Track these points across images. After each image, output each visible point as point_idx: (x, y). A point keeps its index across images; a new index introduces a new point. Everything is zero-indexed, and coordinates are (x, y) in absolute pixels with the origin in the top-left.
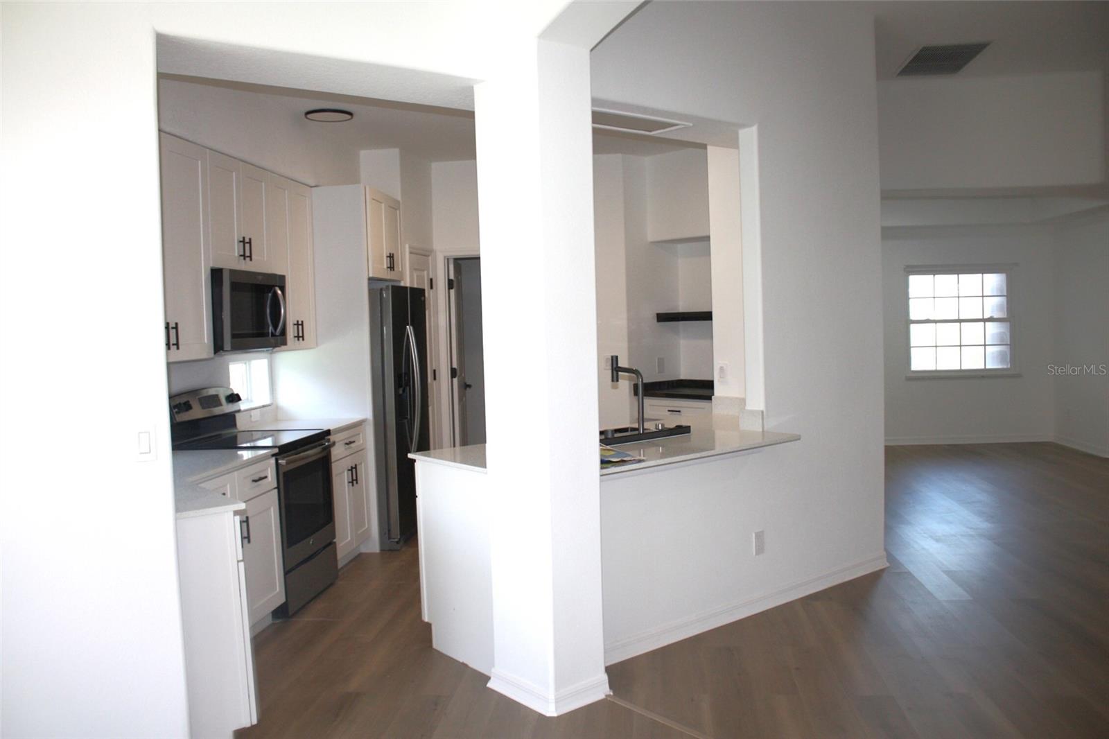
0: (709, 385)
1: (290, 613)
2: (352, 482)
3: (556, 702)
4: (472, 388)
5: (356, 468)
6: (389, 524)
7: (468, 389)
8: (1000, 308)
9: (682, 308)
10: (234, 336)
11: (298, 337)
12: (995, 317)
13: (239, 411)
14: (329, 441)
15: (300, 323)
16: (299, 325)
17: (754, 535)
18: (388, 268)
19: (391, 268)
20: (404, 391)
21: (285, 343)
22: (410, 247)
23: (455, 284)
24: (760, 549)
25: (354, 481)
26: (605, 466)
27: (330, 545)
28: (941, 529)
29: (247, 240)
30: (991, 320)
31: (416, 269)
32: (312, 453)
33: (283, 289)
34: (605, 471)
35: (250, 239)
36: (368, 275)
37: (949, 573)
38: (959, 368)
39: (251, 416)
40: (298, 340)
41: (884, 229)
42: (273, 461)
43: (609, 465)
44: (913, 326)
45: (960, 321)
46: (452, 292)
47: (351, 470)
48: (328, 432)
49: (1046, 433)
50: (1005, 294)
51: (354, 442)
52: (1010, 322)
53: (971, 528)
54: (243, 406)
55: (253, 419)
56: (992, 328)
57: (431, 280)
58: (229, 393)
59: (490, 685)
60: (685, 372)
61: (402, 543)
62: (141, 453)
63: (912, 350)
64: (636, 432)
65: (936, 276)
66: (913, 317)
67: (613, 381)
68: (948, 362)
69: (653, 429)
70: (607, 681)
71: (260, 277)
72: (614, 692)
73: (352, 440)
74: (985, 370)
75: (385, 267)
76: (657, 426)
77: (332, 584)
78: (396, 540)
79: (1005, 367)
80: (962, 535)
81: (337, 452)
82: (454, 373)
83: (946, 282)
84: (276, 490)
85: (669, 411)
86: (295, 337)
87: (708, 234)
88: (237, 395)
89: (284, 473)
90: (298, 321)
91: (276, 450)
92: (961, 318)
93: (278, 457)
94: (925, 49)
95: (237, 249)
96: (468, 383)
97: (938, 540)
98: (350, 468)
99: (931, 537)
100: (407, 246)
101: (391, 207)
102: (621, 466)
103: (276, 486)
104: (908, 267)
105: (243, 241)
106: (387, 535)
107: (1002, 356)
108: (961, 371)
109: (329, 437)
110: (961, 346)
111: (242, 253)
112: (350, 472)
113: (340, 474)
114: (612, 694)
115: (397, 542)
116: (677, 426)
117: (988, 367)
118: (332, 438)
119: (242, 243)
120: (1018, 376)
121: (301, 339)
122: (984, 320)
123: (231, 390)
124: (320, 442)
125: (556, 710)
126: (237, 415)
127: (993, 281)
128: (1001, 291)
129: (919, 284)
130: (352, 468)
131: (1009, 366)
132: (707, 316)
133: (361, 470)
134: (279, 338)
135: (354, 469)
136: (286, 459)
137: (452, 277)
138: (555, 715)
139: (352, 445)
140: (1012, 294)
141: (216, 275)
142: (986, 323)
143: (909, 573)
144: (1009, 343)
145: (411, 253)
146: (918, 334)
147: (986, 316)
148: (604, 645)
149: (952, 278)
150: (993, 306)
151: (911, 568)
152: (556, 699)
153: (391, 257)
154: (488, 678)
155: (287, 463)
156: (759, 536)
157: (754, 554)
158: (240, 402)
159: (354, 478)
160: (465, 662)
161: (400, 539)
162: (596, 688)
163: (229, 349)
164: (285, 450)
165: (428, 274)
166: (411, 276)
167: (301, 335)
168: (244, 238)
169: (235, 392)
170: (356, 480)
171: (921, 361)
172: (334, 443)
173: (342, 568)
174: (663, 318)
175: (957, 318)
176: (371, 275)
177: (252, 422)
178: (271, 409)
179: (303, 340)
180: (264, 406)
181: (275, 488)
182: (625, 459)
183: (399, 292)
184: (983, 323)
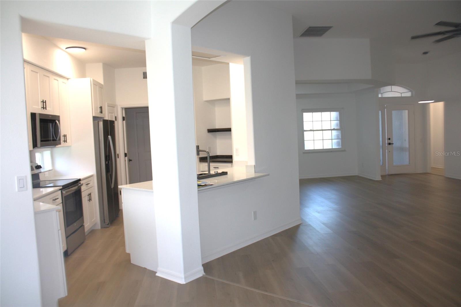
0: (231, 157)
1: (69, 254)
2: (89, 200)
3: (185, 279)
4: (132, 161)
5: (90, 194)
6: (104, 217)
7: (130, 161)
8: (337, 125)
9: (217, 127)
10: (42, 141)
11: (65, 141)
12: (335, 128)
13: (41, 172)
14: (80, 183)
15: (65, 135)
16: (65, 136)
17: (253, 212)
18: (100, 112)
19: (101, 112)
20: (108, 162)
21: (60, 144)
22: (108, 104)
23: (125, 119)
24: (255, 218)
25: (90, 200)
26: (199, 187)
27: (82, 226)
28: (320, 208)
29: (44, 101)
30: (334, 129)
31: (110, 113)
32: (74, 188)
33: (59, 121)
34: (200, 189)
35: (45, 101)
36: (93, 115)
37: (324, 224)
38: (322, 148)
39: (45, 175)
40: (65, 142)
41: (297, 95)
42: (60, 192)
43: (200, 187)
44: (305, 132)
45: (322, 130)
46: (124, 122)
47: (89, 195)
48: (80, 180)
49: (355, 172)
50: (339, 119)
51: (89, 184)
52: (341, 130)
53: (330, 208)
54: (42, 170)
55: (46, 176)
56: (335, 133)
57: (116, 117)
58: (36, 165)
59: (157, 274)
60: (219, 152)
61: (109, 225)
62: (20, 188)
63: (305, 142)
64: (207, 175)
65: (313, 113)
66: (305, 129)
67: (197, 155)
68: (318, 146)
69: (214, 173)
70: (203, 269)
71: (50, 116)
72: (206, 273)
73: (88, 183)
74: (332, 149)
75: (99, 112)
76: (215, 172)
77: (83, 243)
78: (107, 223)
79: (339, 147)
80: (327, 210)
81: (83, 188)
82: (126, 155)
83: (317, 115)
84: (62, 204)
85: (214, 168)
86: (63, 141)
87: (229, 97)
88: (40, 166)
89: (65, 197)
90: (64, 135)
91: (61, 187)
92: (323, 129)
93: (62, 190)
94: (310, 27)
95: (40, 105)
96: (130, 159)
97: (319, 212)
98: (88, 194)
99: (316, 212)
100: (106, 103)
101: (100, 87)
102: (205, 187)
103: (61, 202)
104: (303, 109)
105: (43, 102)
106: (103, 222)
107: (338, 143)
108: (323, 149)
109: (80, 182)
110: (323, 140)
111: (43, 107)
112: (88, 196)
113: (85, 197)
114: (205, 274)
115: (108, 224)
116: (222, 172)
117: (333, 148)
118: (81, 182)
119: (42, 103)
120: (344, 151)
121: (66, 142)
122: (331, 130)
123: (37, 164)
124: (76, 184)
125: (185, 281)
126: (40, 174)
127: (334, 115)
128: (337, 118)
129: (307, 116)
130: (89, 194)
131: (341, 147)
132: (229, 130)
133: (92, 195)
134: (58, 141)
135: (90, 195)
136: (65, 191)
137: (124, 116)
138: (185, 283)
139: (89, 185)
140: (342, 120)
141: (33, 116)
142: (332, 131)
143: (310, 225)
144: (340, 138)
145: (108, 106)
146: (307, 136)
147: (332, 128)
148: (201, 256)
149: (319, 114)
150: (334, 124)
151: (310, 223)
152: (185, 277)
153: (101, 108)
154: (156, 272)
155: (66, 192)
156: (255, 213)
157: (253, 219)
158: (41, 169)
159: (90, 199)
160: (145, 267)
161: (109, 223)
162: (199, 272)
163: (40, 146)
164: (65, 187)
165: (114, 114)
166: (108, 116)
167: (65, 140)
168: (43, 100)
169: (39, 165)
170: (91, 199)
171: (308, 146)
172: (82, 185)
173: (87, 235)
174: (210, 131)
175: (321, 129)
176: (94, 115)
177: (45, 177)
178: (53, 171)
179: (67, 142)
180: (50, 170)
181: (61, 203)
182: (206, 184)
183: (105, 122)
184: (331, 131)
